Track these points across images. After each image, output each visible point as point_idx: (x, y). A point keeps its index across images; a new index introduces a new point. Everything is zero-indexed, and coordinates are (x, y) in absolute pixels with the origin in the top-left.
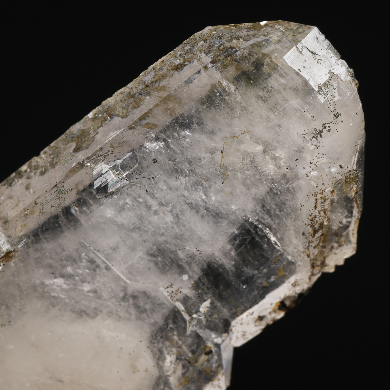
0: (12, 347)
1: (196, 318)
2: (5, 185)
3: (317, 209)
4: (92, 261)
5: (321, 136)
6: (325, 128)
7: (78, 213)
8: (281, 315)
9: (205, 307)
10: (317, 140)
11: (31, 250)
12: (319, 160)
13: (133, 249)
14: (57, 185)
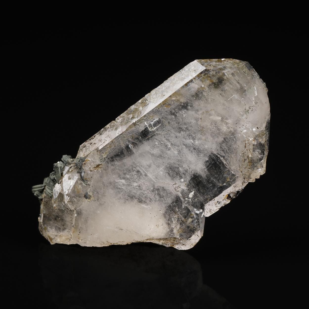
0: (99, 212)
1: (187, 200)
2: (98, 134)
3: (246, 148)
4: (138, 171)
5: (248, 113)
6: (250, 109)
7: (132, 148)
8: (228, 202)
9: (191, 195)
10: (246, 115)
11: (110, 165)
12: (247, 124)
13: (158, 167)
14: (122, 133)
